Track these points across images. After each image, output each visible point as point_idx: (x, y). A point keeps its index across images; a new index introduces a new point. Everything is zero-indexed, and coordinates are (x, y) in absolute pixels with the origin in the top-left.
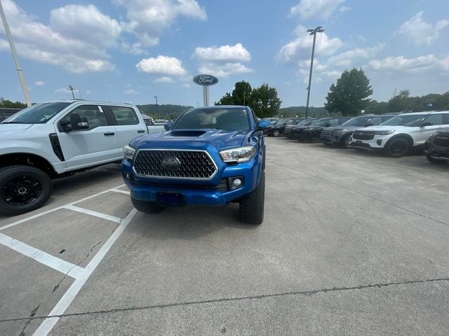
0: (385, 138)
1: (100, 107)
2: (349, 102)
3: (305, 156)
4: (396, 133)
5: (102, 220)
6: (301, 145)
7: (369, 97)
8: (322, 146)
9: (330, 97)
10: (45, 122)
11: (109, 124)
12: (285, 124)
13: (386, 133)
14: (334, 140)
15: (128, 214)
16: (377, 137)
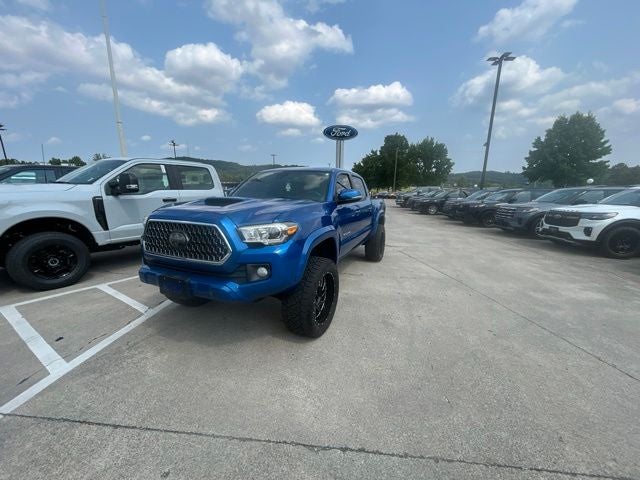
0: (599, 226)
1: (163, 167)
2: (565, 166)
4: (618, 218)
6: (465, 229)
8: (498, 233)
9: (532, 158)
10: (91, 183)
12: (447, 197)
13: (601, 216)
14: (515, 224)
15: (159, 304)
16: (584, 223)
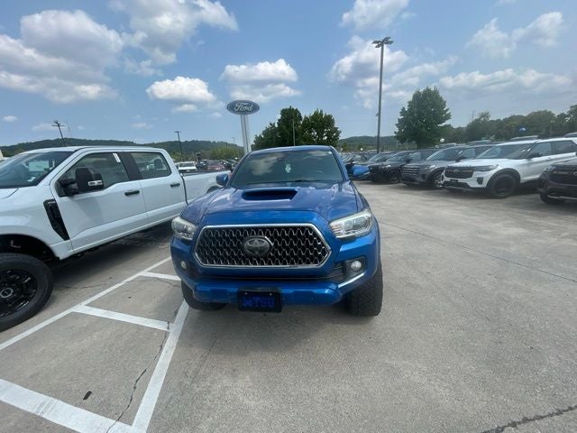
0: (487, 176)
1: (116, 156)
2: (424, 130)
3: (390, 203)
4: (500, 168)
5: (139, 327)
6: (377, 187)
7: (447, 122)
8: (404, 188)
9: (401, 123)
11: (131, 179)
12: (352, 161)
13: (487, 169)
14: (420, 179)
15: (176, 313)
16: (477, 174)
